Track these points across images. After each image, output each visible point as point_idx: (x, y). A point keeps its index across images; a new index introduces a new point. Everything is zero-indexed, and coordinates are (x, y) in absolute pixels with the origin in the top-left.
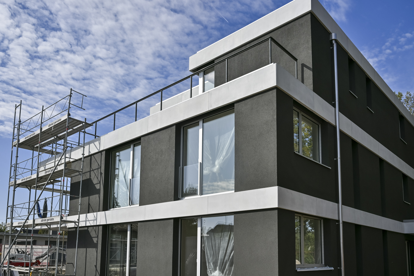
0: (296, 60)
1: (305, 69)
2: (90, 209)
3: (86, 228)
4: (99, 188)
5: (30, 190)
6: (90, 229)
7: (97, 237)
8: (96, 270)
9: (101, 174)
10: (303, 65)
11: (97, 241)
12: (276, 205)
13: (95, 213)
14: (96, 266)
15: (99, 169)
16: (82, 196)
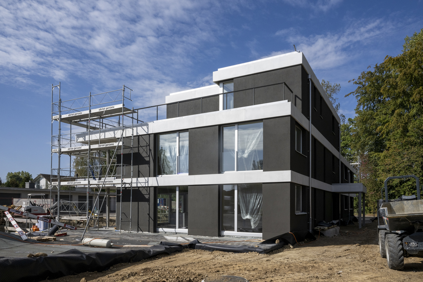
0: (292, 92)
1: (297, 98)
2: (140, 174)
3: (137, 188)
4: (148, 160)
5: (70, 156)
6: (140, 189)
7: (149, 194)
8: (149, 217)
9: (150, 150)
10: (296, 96)
11: (149, 197)
12: (290, 180)
13: (146, 178)
14: (149, 214)
15: (148, 147)
16: (133, 165)
